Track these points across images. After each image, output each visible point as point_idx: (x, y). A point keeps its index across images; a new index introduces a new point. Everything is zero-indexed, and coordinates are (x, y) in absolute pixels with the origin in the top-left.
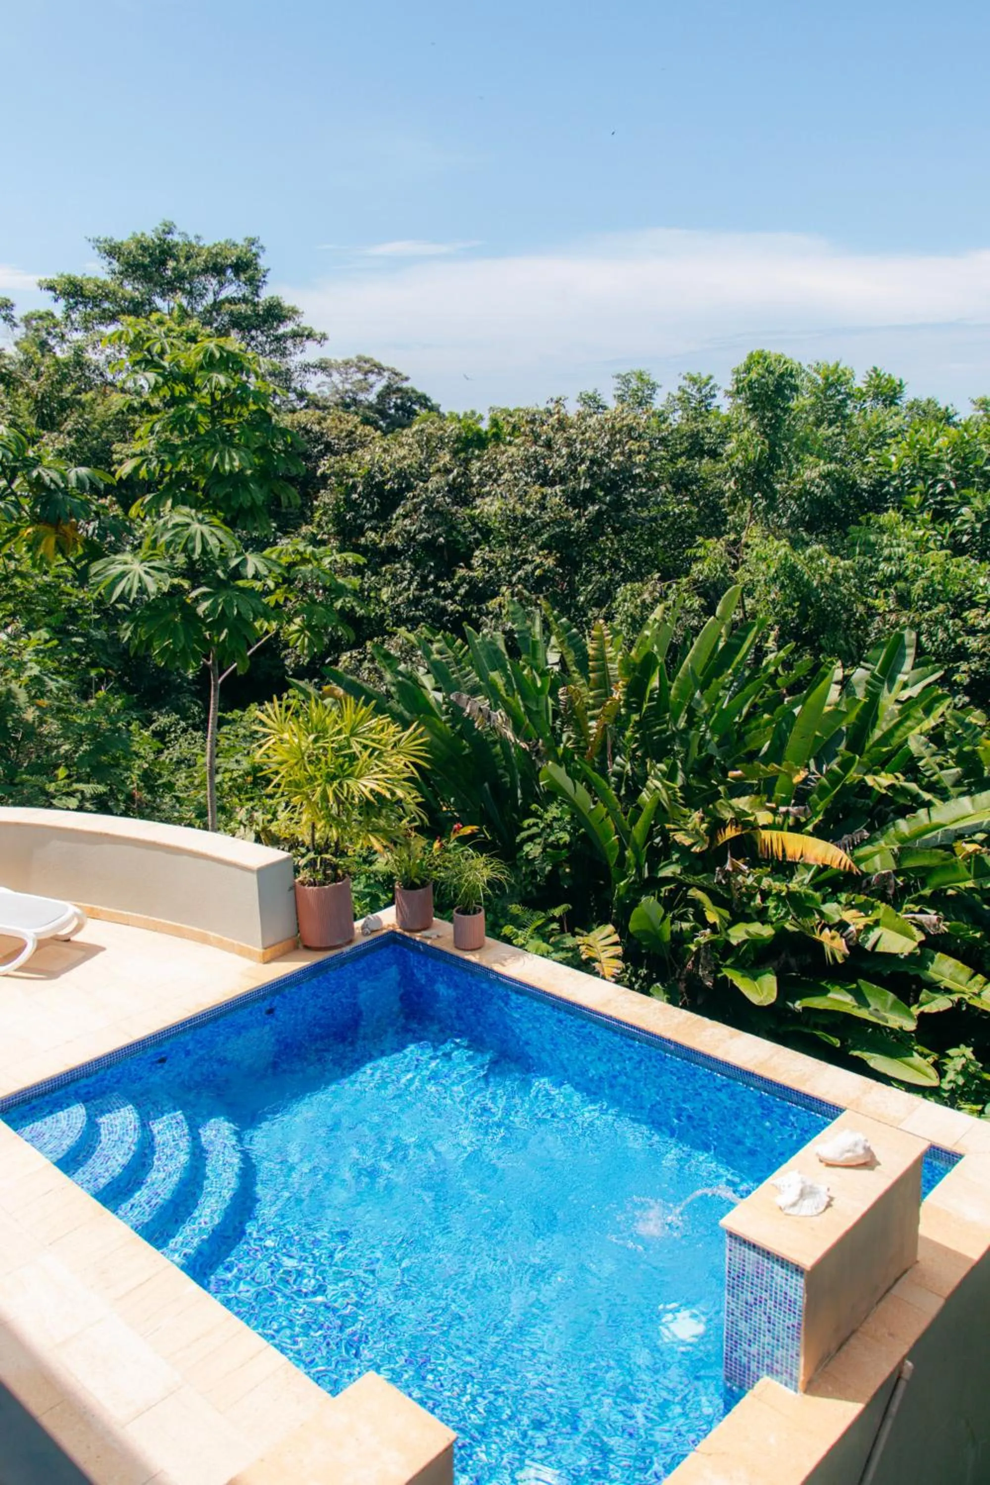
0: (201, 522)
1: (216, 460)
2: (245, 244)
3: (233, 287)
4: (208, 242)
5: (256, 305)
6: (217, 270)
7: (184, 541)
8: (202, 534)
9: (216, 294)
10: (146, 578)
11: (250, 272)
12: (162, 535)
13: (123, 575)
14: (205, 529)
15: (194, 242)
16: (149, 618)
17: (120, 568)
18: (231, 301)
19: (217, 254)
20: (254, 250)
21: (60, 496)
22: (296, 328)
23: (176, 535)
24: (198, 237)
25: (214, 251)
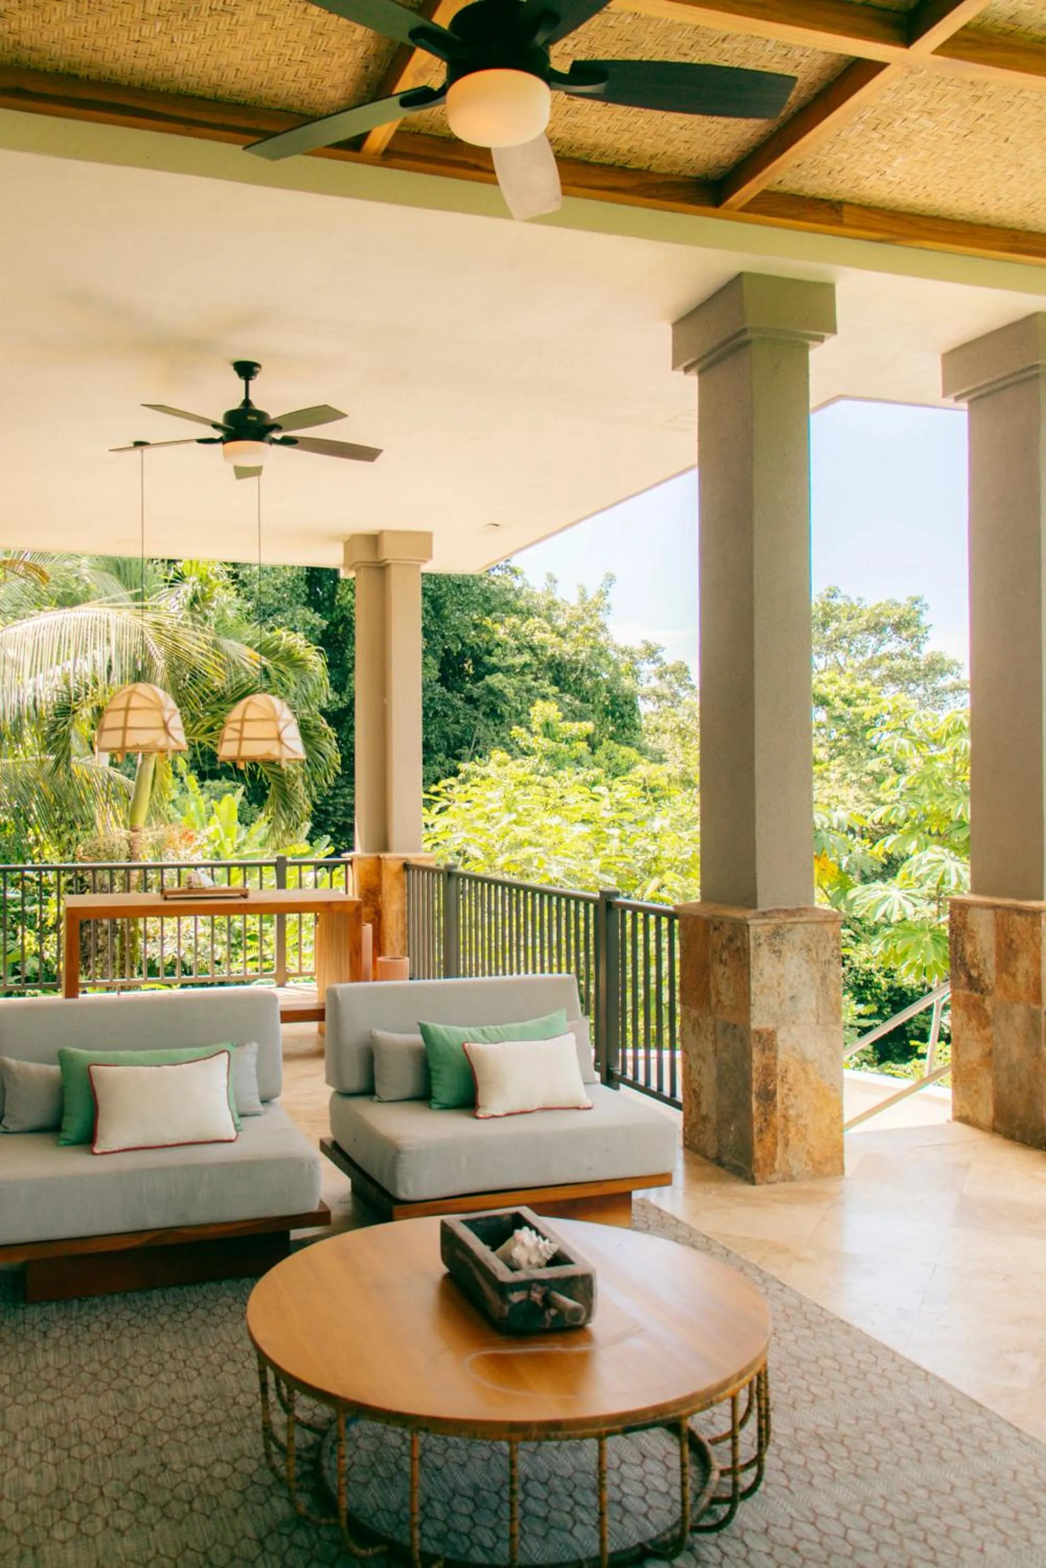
0: (953, 859)
1: (960, 810)
2: (909, 603)
3: (894, 644)
4: (870, 603)
5: (917, 660)
6: (876, 628)
7: (940, 874)
8: (957, 870)
9: (875, 651)
10: (905, 903)
11: (913, 629)
12: (917, 869)
13: (884, 899)
14: (958, 865)
15: (856, 604)
16: (904, 936)
17: (880, 894)
18: (890, 657)
19: (881, 614)
20: (917, 607)
21: (824, 834)
22: (956, 681)
23: (933, 869)
24: (860, 599)
25: (877, 612)
